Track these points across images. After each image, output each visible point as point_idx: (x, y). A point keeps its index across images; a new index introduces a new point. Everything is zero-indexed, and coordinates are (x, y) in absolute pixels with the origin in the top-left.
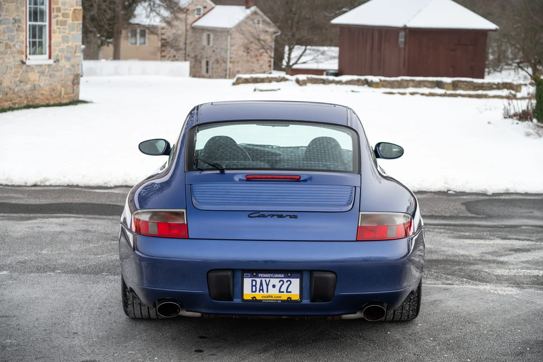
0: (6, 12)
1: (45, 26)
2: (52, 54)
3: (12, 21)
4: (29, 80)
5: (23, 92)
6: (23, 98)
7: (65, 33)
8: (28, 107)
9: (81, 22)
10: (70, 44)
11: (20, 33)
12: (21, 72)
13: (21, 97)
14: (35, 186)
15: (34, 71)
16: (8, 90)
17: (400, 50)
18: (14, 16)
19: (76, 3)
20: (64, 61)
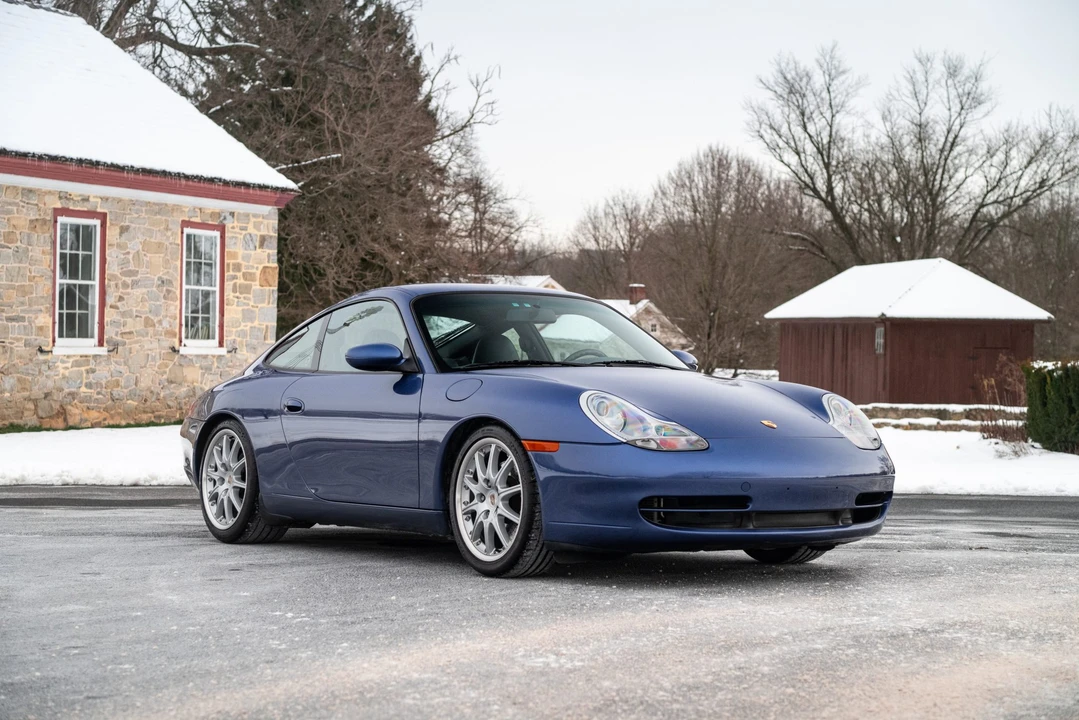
0: (147, 267)
1: (214, 292)
2: (225, 338)
3: (157, 282)
4: (184, 379)
5: (173, 399)
6: (174, 410)
7: (248, 305)
9: (276, 288)
10: (256, 323)
11: (170, 302)
12: (171, 366)
13: (169, 407)
15: (194, 366)
16: (149, 394)
17: (877, 358)
18: (161, 274)
19: (268, 257)
20: (245, 352)
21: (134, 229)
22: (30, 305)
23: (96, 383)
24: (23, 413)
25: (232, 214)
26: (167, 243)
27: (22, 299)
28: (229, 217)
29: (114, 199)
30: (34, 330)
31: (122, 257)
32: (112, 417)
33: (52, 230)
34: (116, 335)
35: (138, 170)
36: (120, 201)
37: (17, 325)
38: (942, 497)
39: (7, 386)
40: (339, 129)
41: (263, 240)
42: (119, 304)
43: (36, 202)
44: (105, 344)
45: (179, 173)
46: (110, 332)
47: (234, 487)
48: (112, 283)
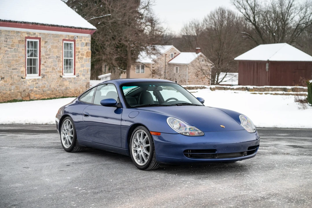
0: (53, 53)
1: (72, 59)
2: (76, 73)
3: (56, 57)
4: (64, 85)
5: (61, 90)
6: (61, 94)
7: (82, 63)
8: (63, 97)
9: (90, 58)
10: (85, 68)
11: (59, 63)
12: (60, 81)
13: (60, 93)
14: (46, 124)
15: (67, 81)
16: (54, 89)
17: (266, 73)
18: (57, 55)
19: (88, 49)
20: (81, 76)
21: (49, 42)
22: (19, 65)
23: (39, 87)
24: (17, 96)
25: (77, 37)
26: (58, 46)
27: (16, 63)
28: (77, 38)
29: (43, 33)
30: (20, 72)
31: (46, 50)
32: (43, 96)
33: (25, 43)
34: (44, 72)
35: (50, 25)
36: (44, 34)
37: (15, 71)
38: (279, 129)
39: (13, 88)
40: (110, 7)
41: (87, 44)
42: (45, 64)
43: (20, 35)
44: (41, 75)
45: (62, 26)
46: (42, 72)
47: (70, 136)
48: (43, 58)
